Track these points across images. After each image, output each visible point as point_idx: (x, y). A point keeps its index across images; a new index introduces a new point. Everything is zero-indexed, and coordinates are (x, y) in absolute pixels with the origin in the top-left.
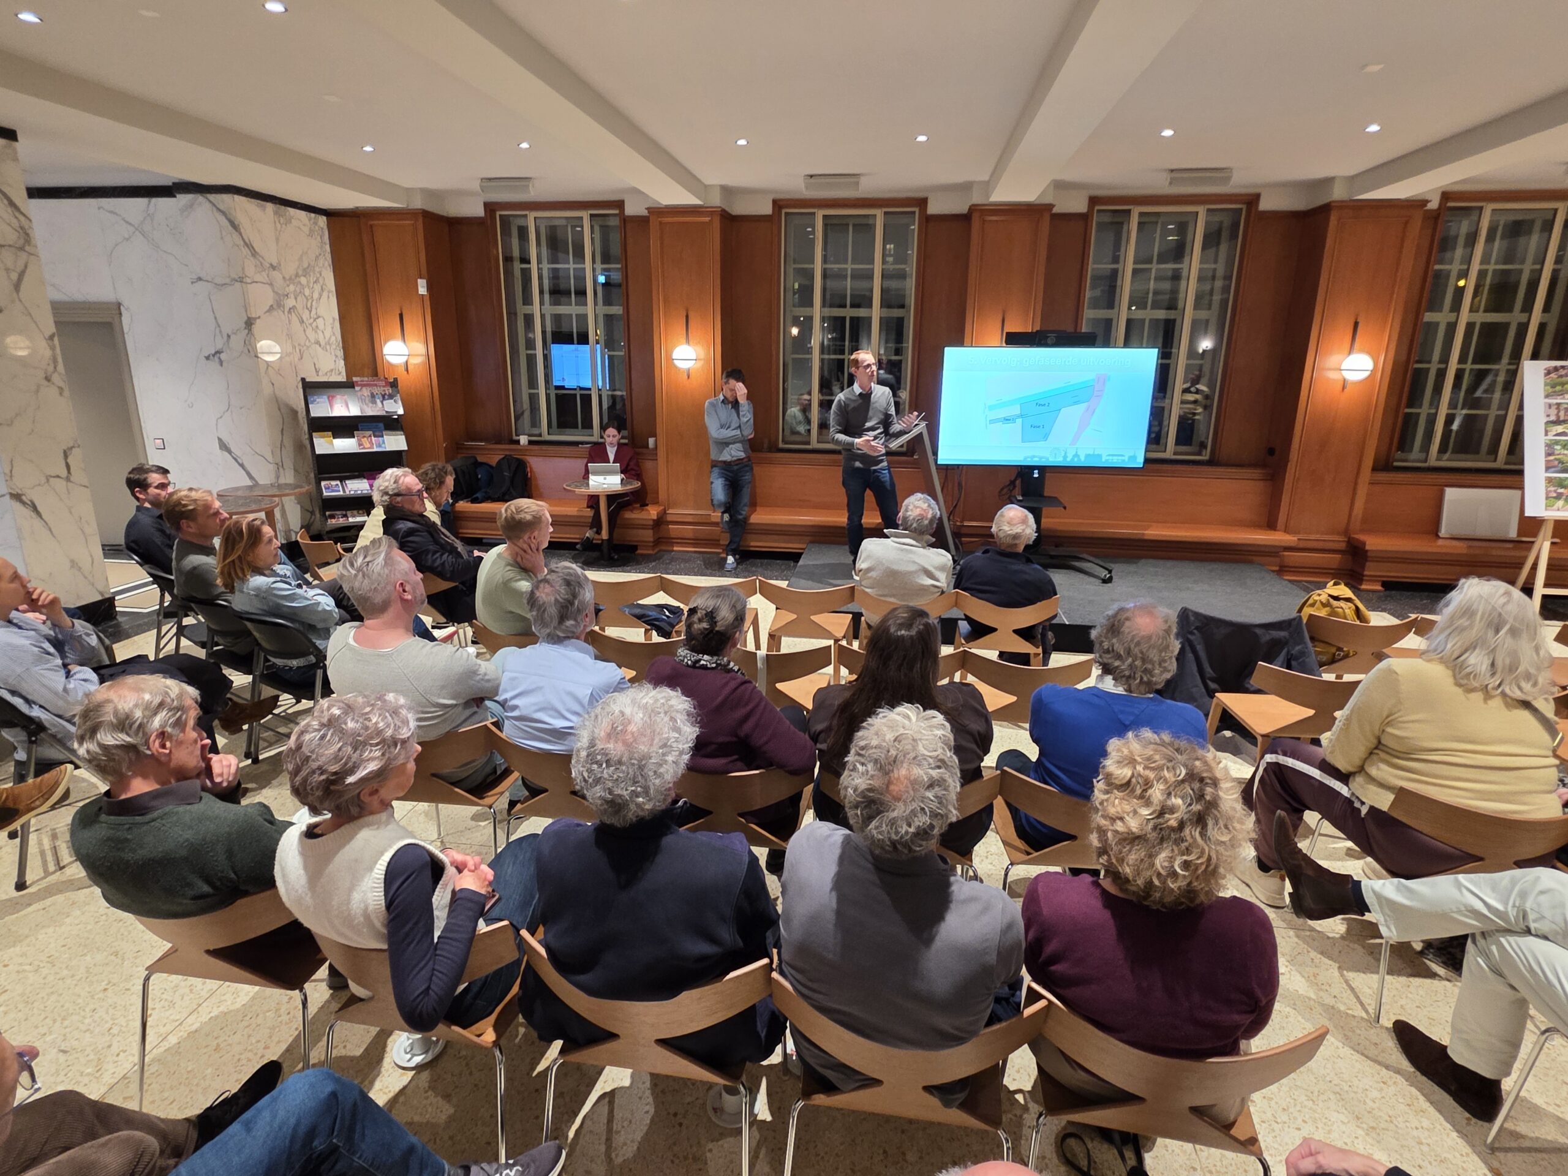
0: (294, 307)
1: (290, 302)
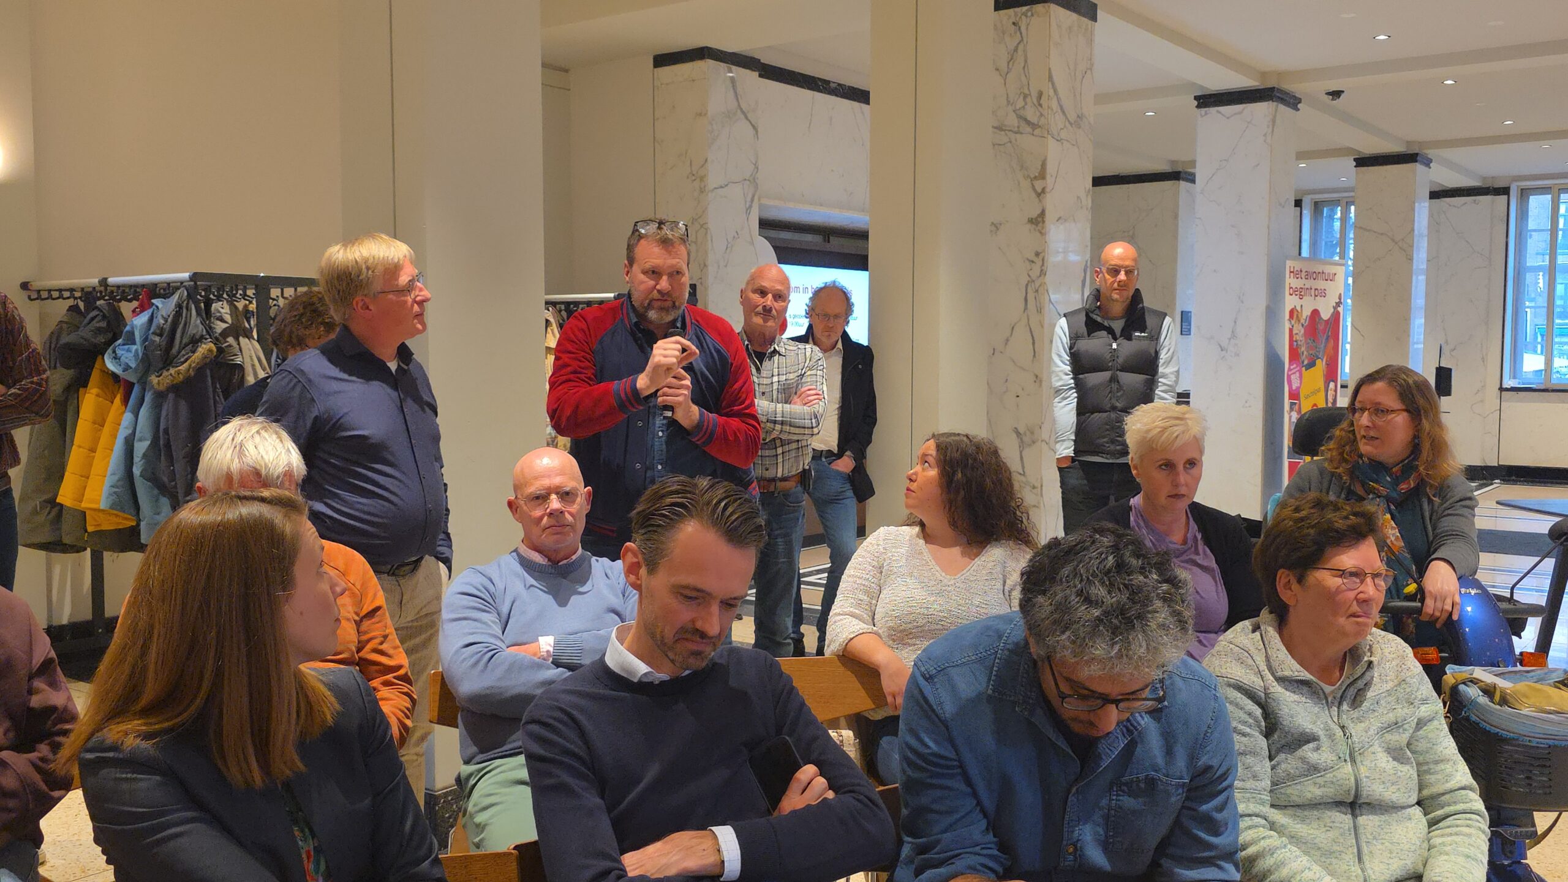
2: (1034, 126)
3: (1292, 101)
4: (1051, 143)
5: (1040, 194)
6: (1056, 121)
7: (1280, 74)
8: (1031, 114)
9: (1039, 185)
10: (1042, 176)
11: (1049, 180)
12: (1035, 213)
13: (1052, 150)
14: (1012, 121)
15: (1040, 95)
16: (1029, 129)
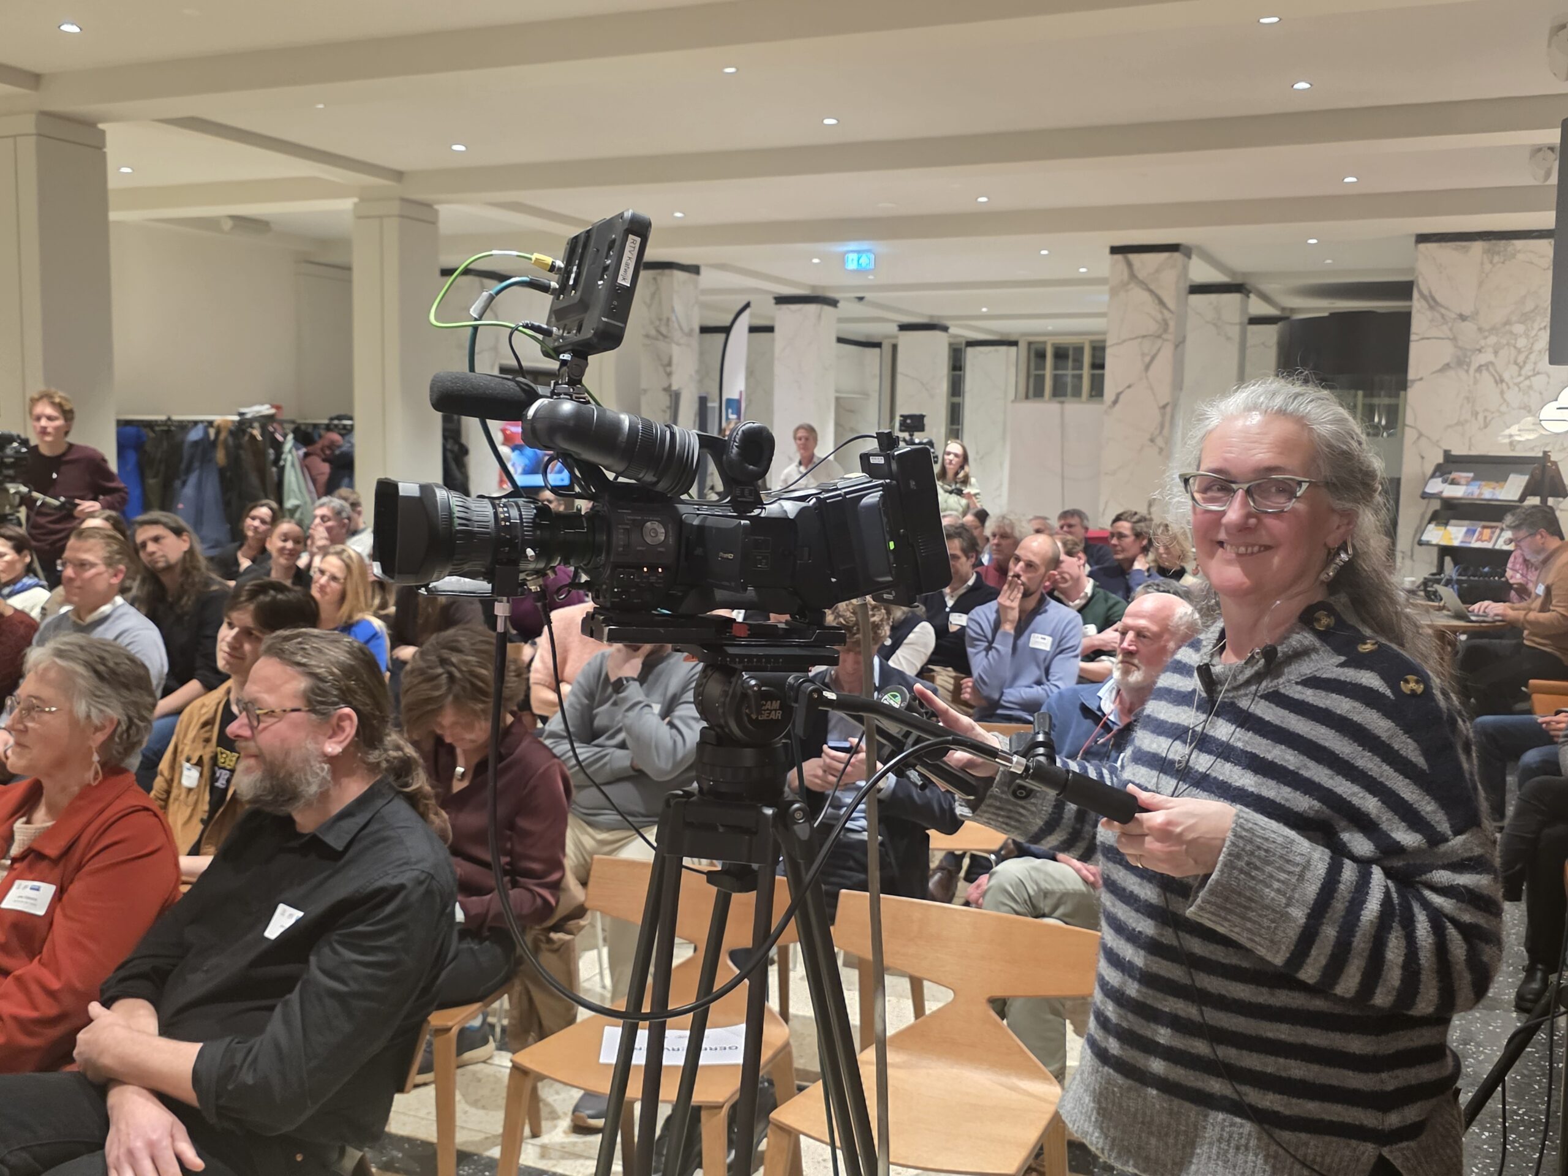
0: (1488, 365)
1: (1486, 357)
2: (665, 337)
3: (833, 303)
4: (675, 347)
5: (669, 374)
6: (677, 335)
7: (824, 288)
8: (663, 330)
9: (668, 369)
10: (670, 364)
11: (674, 368)
12: (666, 385)
13: (676, 351)
14: (653, 333)
15: (668, 320)
16: (661, 337)
